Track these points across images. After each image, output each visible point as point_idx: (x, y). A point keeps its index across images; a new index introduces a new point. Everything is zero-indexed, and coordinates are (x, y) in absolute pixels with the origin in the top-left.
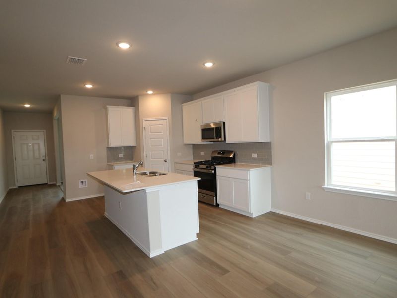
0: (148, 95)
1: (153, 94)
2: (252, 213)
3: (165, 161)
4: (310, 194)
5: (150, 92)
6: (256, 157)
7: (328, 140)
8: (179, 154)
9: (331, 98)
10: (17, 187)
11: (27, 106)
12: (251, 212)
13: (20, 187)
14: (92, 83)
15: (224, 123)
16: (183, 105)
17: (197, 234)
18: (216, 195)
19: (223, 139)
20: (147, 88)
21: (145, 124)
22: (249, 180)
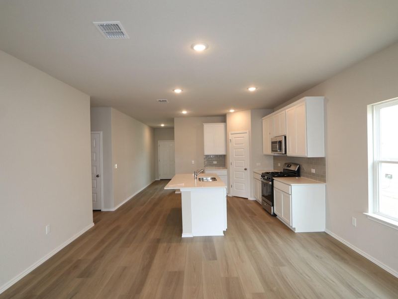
0: (230, 113)
1: (234, 112)
2: (295, 228)
3: (246, 169)
4: (356, 219)
5: (232, 111)
6: (314, 172)
7: (375, 160)
8: (258, 164)
9: (379, 111)
10: (159, 179)
11: (163, 125)
12: (293, 227)
13: (162, 180)
14: (187, 109)
15: (285, 137)
16: (263, 118)
17: (224, 231)
18: (273, 205)
19: (284, 153)
20: (229, 108)
21: (230, 137)
22: (291, 194)
